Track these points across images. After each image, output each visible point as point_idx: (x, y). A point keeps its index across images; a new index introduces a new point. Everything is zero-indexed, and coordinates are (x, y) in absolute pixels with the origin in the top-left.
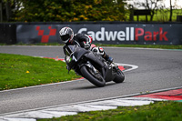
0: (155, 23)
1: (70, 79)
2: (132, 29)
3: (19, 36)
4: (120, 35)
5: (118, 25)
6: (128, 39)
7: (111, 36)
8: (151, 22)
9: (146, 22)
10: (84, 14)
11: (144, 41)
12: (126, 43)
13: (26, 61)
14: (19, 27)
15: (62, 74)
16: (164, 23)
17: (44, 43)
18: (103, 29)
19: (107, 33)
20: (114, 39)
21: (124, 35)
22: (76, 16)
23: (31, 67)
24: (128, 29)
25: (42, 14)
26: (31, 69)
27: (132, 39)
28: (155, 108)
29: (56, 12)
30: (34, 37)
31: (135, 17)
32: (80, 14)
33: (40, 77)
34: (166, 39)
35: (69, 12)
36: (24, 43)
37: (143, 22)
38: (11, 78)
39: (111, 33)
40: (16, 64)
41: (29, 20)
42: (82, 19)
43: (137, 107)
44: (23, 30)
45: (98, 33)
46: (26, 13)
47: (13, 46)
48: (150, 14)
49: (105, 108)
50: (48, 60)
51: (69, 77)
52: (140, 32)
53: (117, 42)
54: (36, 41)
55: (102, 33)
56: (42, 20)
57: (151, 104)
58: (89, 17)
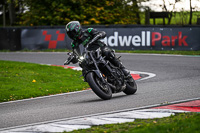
0: (173, 26)
1: (81, 89)
2: (149, 33)
3: (24, 42)
4: (135, 40)
5: (133, 30)
6: (143, 44)
7: (125, 41)
8: (169, 26)
9: (163, 25)
10: (95, 17)
11: (162, 46)
12: (141, 49)
13: (32, 69)
14: (24, 32)
15: (72, 83)
16: (183, 26)
17: (51, 49)
18: (116, 33)
19: (120, 38)
20: (128, 44)
21: (139, 40)
22: (86, 20)
23: (38, 76)
24: (143, 33)
25: (49, 17)
26: (38, 78)
27: (148, 44)
28: (176, 121)
29: (64, 15)
30: (40, 42)
31: (151, 20)
32: (91, 17)
33: (48, 87)
34: (186, 44)
35: (79, 15)
36: (30, 49)
37: (160, 26)
38: (16, 88)
39: (125, 37)
40: (21, 73)
41: (35, 24)
42: (93, 22)
43: (156, 119)
44: (28, 35)
45: (111, 38)
46: (32, 17)
47: (18, 52)
48: (167, 17)
49: (122, 121)
50: (56, 68)
51: (80, 86)
52: (157, 36)
53: (131, 48)
54: (42, 47)
55: (115, 38)
56: (49, 24)
57: (171, 116)
58: (100, 20)
